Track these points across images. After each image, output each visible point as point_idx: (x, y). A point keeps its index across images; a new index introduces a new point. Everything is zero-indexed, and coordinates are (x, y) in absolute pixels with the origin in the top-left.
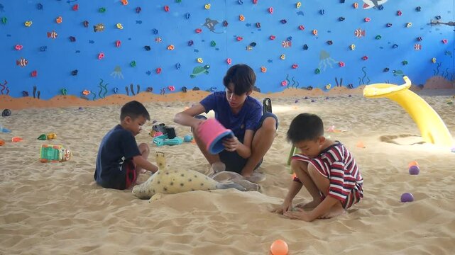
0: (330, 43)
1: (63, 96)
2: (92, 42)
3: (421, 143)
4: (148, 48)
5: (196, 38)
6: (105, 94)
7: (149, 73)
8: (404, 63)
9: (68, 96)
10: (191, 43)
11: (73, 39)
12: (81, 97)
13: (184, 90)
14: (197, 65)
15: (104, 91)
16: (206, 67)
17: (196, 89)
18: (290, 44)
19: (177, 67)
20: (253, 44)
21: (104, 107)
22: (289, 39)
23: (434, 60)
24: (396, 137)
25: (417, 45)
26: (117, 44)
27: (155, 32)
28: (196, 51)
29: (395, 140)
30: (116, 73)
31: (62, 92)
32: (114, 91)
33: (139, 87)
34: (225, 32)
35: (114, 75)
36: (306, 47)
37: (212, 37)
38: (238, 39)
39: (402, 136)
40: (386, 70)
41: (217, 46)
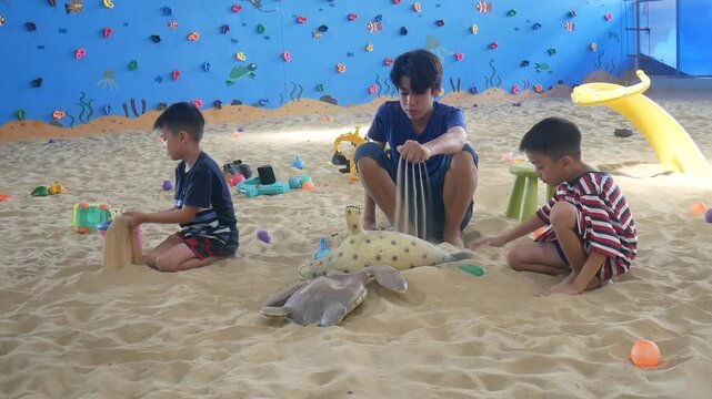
0: (440, 23)
1: (19, 123)
2: (63, 31)
3: (667, 173)
4: (156, 39)
5: (233, 20)
6: (89, 116)
7: (159, 79)
8: (551, 52)
9: (28, 122)
10: (225, 29)
11: (31, 27)
12: (51, 123)
13: (218, 104)
14: (236, 64)
15: (87, 110)
16: (250, 68)
17: (236, 103)
18: (379, 28)
19: (205, 68)
20: (323, 29)
21: (91, 138)
22: (378, 19)
23: (594, 46)
24: (619, 166)
25: (569, 24)
26: (105, 33)
27: (167, 11)
28: (235, 41)
29: (619, 170)
30: (105, 80)
31: (18, 116)
32: (105, 111)
33: (144, 102)
34: (278, 9)
35: (102, 84)
36: (404, 32)
37: (257, 17)
38: (299, 20)
39: (628, 164)
40: (525, 63)
41: (266, 33)
